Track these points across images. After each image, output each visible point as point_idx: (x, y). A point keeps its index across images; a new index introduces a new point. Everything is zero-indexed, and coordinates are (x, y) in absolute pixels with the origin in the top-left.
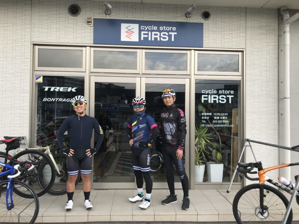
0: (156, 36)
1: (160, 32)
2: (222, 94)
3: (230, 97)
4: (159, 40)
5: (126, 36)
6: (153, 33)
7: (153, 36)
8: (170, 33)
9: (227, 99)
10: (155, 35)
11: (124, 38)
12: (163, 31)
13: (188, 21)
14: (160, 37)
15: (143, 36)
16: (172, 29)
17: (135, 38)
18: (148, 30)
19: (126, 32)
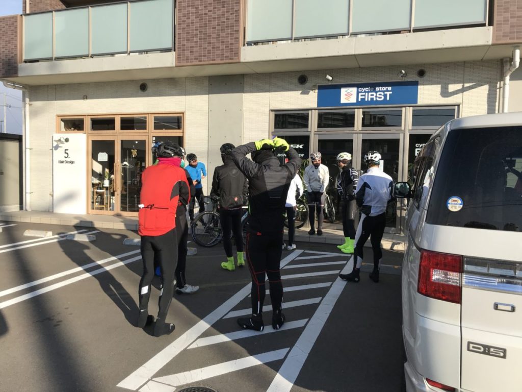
0: (372, 97)
1: (376, 92)
4: (375, 99)
5: (346, 98)
6: (370, 94)
7: (370, 97)
8: (386, 93)
10: (371, 95)
11: (343, 100)
12: (379, 91)
13: (403, 80)
14: (376, 97)
15: (360, 97)
16: (387, 89)
17: (353, 100)
18: (365, 92)
19: (346, 95)
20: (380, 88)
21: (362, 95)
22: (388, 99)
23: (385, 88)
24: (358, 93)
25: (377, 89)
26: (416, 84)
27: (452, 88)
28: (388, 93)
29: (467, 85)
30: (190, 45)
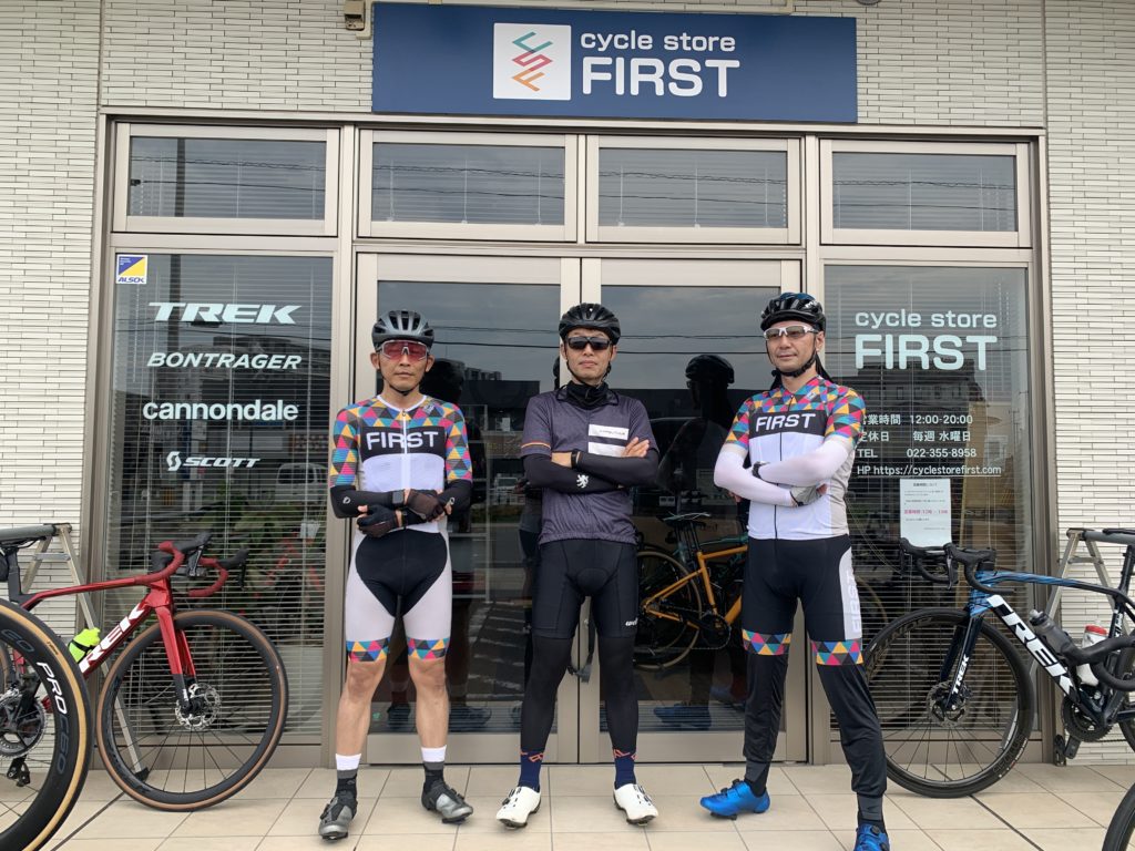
0: (646, 78)
3: (982, 342)
5: (517, 78)
6: (636, 63)
7: (637, 78)
8: (710, 63)
9: (970, 350)
10: (643, 70)
11: (506, 84)
14: (667, 78)
15: (589, 77)
16: (716, 44)
17: (554, 85)
18: (612, 52)
19: (517, 60)
20: (685, 38)
21: (595, 68)
22: (723, 92)
23: (708, 43)
24: (578, 55)
25: (670, 42)
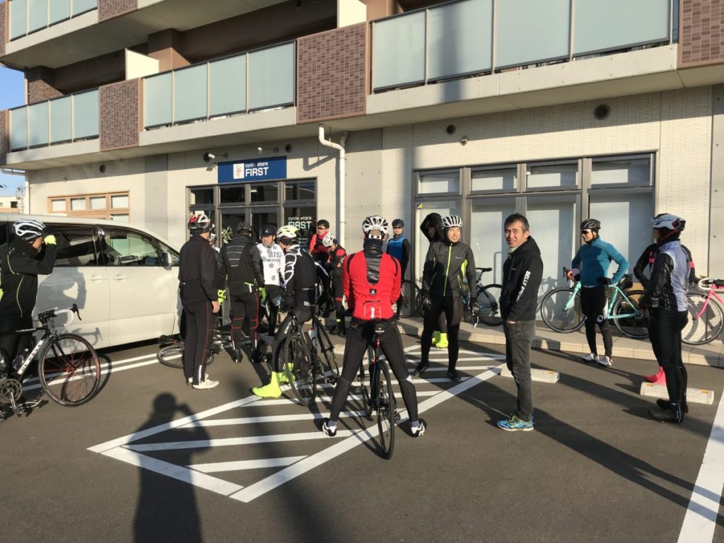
1: (258, 168)
2: (303, 220)
3: (309, 222)
4: (257, 175)
5: (237, 174)
7: (254, 172)
8: (264, 168)
9: (307, 224)
11: (235, 176)
12: (260, 167)
13: (276, 155)
15: (247, 173)
17: (242, 176)
18: (250, 168)
19: (237, 171)
20: (260, 164)
21: (248, 171)
22: (266, 174)
24: (245, 168)
25: (258, 165)
26: (285, 158)
27: (312, 160)
28: (266, 168)
29: (321, 158)
30: (108, 132)
